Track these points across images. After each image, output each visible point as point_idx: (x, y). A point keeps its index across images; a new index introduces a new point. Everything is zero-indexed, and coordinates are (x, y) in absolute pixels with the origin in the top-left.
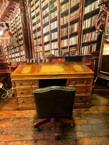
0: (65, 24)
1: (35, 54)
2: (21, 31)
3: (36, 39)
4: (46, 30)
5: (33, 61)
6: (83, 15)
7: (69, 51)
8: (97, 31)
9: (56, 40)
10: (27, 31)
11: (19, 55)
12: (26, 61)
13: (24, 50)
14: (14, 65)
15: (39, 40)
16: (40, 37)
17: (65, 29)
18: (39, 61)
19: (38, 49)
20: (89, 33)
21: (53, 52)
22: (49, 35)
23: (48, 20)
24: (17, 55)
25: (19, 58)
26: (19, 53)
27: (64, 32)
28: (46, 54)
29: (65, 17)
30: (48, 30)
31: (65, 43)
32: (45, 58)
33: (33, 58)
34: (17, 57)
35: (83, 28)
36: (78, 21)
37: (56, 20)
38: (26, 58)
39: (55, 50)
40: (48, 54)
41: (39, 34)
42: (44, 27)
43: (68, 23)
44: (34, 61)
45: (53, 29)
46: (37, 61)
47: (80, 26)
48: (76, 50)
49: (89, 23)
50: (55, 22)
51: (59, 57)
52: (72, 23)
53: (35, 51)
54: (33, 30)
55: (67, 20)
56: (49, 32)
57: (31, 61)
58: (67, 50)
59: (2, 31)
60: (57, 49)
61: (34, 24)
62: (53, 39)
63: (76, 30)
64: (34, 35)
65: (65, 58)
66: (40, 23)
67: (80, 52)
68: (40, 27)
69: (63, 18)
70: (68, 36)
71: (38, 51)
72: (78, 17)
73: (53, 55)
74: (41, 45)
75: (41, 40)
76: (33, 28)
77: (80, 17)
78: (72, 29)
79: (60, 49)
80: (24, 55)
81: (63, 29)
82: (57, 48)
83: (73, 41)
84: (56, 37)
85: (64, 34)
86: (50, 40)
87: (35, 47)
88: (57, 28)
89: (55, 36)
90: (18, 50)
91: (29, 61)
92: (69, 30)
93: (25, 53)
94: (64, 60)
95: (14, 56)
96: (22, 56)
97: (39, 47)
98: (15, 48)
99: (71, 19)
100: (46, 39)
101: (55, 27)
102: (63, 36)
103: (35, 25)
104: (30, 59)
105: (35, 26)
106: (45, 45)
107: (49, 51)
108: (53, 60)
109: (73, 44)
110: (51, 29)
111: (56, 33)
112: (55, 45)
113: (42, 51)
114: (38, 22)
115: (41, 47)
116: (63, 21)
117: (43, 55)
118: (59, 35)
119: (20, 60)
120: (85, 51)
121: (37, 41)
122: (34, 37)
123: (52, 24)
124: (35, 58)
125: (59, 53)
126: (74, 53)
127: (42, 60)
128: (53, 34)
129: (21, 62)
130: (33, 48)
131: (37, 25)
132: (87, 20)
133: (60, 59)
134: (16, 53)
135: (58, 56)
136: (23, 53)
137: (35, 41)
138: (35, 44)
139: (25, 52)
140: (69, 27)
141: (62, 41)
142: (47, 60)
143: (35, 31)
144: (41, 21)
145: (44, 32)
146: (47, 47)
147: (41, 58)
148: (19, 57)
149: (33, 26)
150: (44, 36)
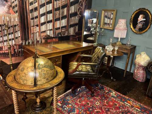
0: (58, 8)
1: (32, 35)
2: (16, 9)
3: (33, 19)
4: (42, 10)
5: (29, 43)
6: (70, 2)
7: (61, 31)
8: (78, 16)
9: (51, 21)
10: (23, 9)
11: (13, 37)
12: (22, 43)
13: (19, 31)
14: (6, 50)
15: (36, 20)
16: (36, 17)
17: (58, 11)
18: (35, 43)
19: (34, 30)
20: (73, 17)
21: (48, 33)
22: (45, 16)
23: (44, 2)
24: (11, 37)
25: (13, 41)
26: (13, 35)
27: (57, 14)
28: (42, 35)
29: (58, 1)
30: (45, 11)
31: (58, 24)
32: (41, 39)
33: (29, 39)
34: (10, 40)
35: (70, 12)
36: (67, 7)
37: (51, 3)
38: (22, 40)
39: (50, 30)
40: (44, 34)
41: (36, 14)
42: (41, 8)
43: (60, 7)
44: (31, 43)
45: (48, 10)
46: (34, 42)
47: (68, 11)
48: (66, 31)
49: (74, 9)
50: (51, 4)
51: (53, 38)
52: (63, 7)
53: (32, 32)
54: (30, 9)
55: (60, 4)
56: (45, 13)
57: (27, 43)
58: (59, 31)
59: (6, 6)
60: (51, 30)
61: (31, 4)
62: (48, 20)
63: (65, 14)
64: (30, 14)
65: (58, 38)
66: (37, 3)
67: (68, 32)
68: (37, 7)
69: (56, 2)
70: (60, 18)
71: (35, 32)
72: (67, 3)
73: (48, 35)
74: (37, 26)
75: (38, 21)
76: (30, 7)
77: (68, 3)
78: (63, 12)
79: (55, 29)
80: (19, 37)
81: (56, 11)
82: (52, 28)
83: (64, 22)
84: (51, 19)
85: (57, 16)
86: (46, 21)
87: (32, 28)
88: (52, 10)
89: (50, 17)
90: (12, 31)
91: (25, 43)
92: (61, 13)
93: (21, 35)
94: (57, 40)
95: (7, 39)
96: (17, 38)
97: (36, 28)
98: (9, 28)
99: (62, 3)
100: (43, 20)
101: (51, 9)
102: (56, 18)
103: (33, 4)
104: (26, 41)
105: (32, 6)
106: (41, 25)
107: (45, 31)
108: (49, 41)
109: (64, 25)
110: (47, 11)
111: (51, 15)
112: (50, 26)
113: (38, 32)
114: (35, 2)
115: (38, 28)
116: (57, 4)
117: (40, 36)
118: (53, 17)
119: (14, 43)
120: (72, 31)
121: (34, 21)
122: (31, 17)
123: (48, 6)
124: (32, 39)
125: (54, 33)
126: (64, 33)
127: (39, 41)
128: (48, 15)
129: (15, 45)
130: (30, 29)
131: (34, 5)
132: (72, 6)
133: (54, 39)
134: (9, 34)
135: (52, 36)
136: (19, 34)
137: (32, 21)
138: (32, 25)
139: (21, 33)
140: (61, 10)
141: (56, 22)
142: (43, 41)
143: (32, 11)
144: (38, 1)
145: (41, 13)
146: (43, 28)
147: (38, 39)
148: (13, 39)
149: (30, 5)
150: (41, 17)
